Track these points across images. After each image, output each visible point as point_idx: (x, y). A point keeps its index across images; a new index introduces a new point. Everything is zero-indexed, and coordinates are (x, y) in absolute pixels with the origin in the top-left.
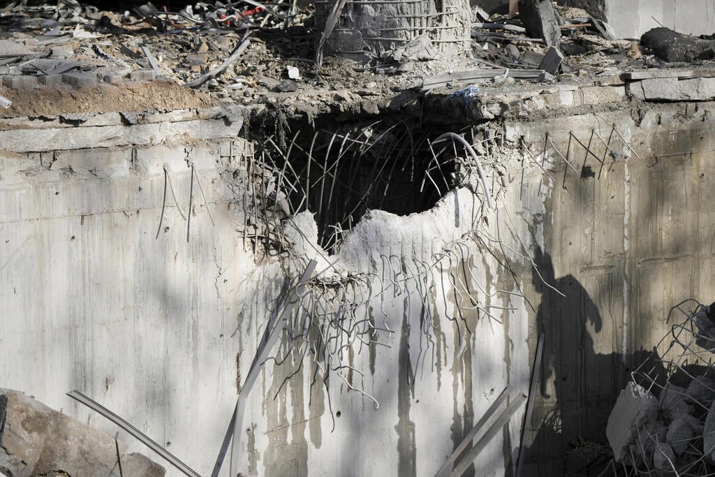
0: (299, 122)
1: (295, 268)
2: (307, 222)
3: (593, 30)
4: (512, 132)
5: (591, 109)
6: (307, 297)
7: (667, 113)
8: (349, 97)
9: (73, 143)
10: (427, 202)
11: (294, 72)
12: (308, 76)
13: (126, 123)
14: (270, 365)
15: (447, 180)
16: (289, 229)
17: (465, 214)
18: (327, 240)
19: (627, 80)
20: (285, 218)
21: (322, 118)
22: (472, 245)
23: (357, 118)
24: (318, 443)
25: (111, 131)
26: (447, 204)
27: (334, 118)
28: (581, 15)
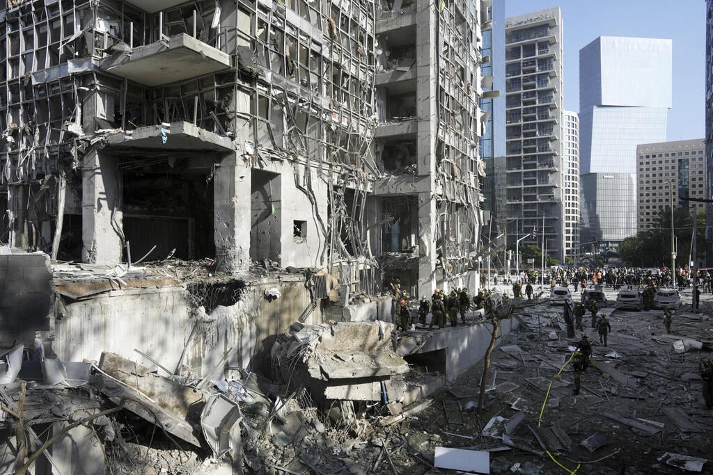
0: (209, 286)
1: (199, 318)
2: (202, 309)
3: (278, 266)
4: (252, 288)
5: (270, 283)
6: (202, 325)
7: (288, 284)
8: (220, 280)
9: (144, 292)
10: (233, 303)
11: (210, 275)
12: (213, 276)
13: (157, 288)
14: (193, 340)
15: (238, 298)
16: (198, 310)
17: (241, 306)
18: (207, 312)
19: (279, 277)
20: (197, 308)
21: (214, 285)
22: (242, 312)
23: (222, 285)
24: (204, 357)
25: (154, 290)
26: (237, 304)
27: (217, 285)
28: (276, 263)
